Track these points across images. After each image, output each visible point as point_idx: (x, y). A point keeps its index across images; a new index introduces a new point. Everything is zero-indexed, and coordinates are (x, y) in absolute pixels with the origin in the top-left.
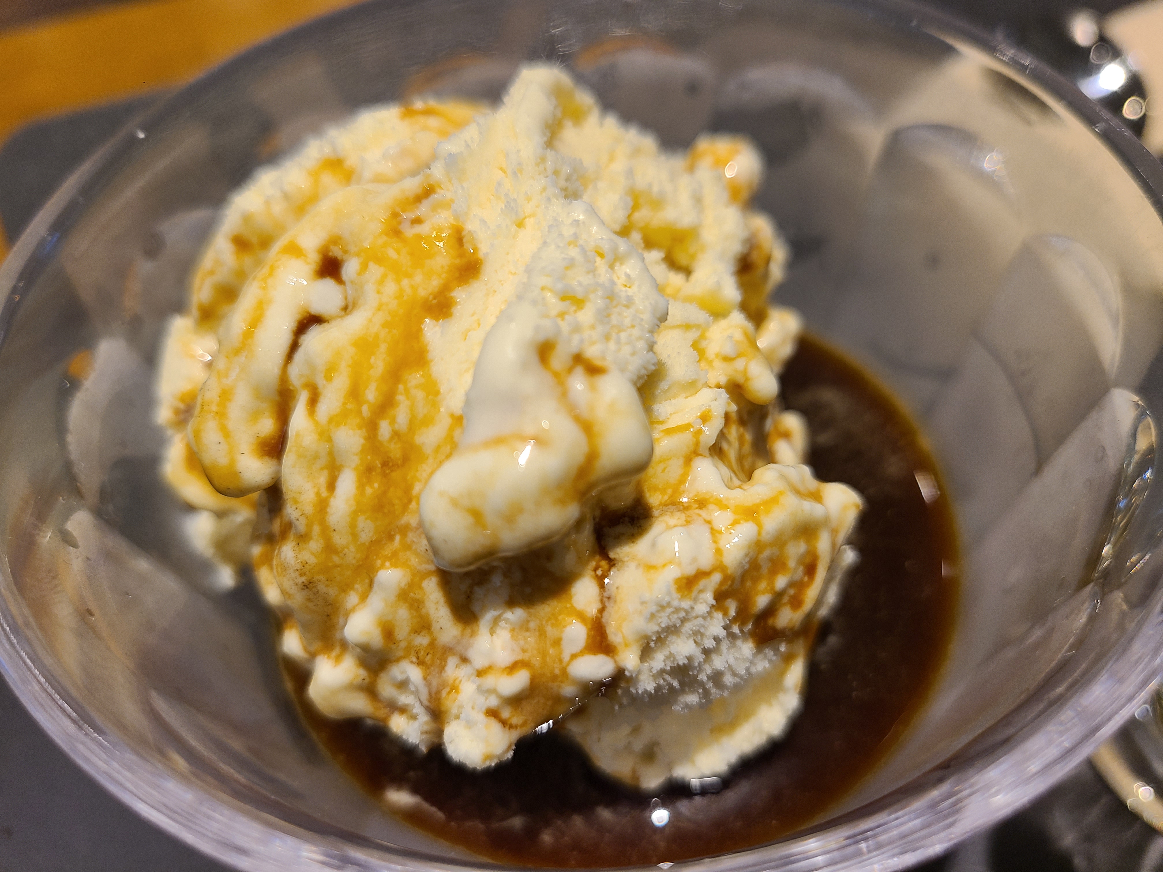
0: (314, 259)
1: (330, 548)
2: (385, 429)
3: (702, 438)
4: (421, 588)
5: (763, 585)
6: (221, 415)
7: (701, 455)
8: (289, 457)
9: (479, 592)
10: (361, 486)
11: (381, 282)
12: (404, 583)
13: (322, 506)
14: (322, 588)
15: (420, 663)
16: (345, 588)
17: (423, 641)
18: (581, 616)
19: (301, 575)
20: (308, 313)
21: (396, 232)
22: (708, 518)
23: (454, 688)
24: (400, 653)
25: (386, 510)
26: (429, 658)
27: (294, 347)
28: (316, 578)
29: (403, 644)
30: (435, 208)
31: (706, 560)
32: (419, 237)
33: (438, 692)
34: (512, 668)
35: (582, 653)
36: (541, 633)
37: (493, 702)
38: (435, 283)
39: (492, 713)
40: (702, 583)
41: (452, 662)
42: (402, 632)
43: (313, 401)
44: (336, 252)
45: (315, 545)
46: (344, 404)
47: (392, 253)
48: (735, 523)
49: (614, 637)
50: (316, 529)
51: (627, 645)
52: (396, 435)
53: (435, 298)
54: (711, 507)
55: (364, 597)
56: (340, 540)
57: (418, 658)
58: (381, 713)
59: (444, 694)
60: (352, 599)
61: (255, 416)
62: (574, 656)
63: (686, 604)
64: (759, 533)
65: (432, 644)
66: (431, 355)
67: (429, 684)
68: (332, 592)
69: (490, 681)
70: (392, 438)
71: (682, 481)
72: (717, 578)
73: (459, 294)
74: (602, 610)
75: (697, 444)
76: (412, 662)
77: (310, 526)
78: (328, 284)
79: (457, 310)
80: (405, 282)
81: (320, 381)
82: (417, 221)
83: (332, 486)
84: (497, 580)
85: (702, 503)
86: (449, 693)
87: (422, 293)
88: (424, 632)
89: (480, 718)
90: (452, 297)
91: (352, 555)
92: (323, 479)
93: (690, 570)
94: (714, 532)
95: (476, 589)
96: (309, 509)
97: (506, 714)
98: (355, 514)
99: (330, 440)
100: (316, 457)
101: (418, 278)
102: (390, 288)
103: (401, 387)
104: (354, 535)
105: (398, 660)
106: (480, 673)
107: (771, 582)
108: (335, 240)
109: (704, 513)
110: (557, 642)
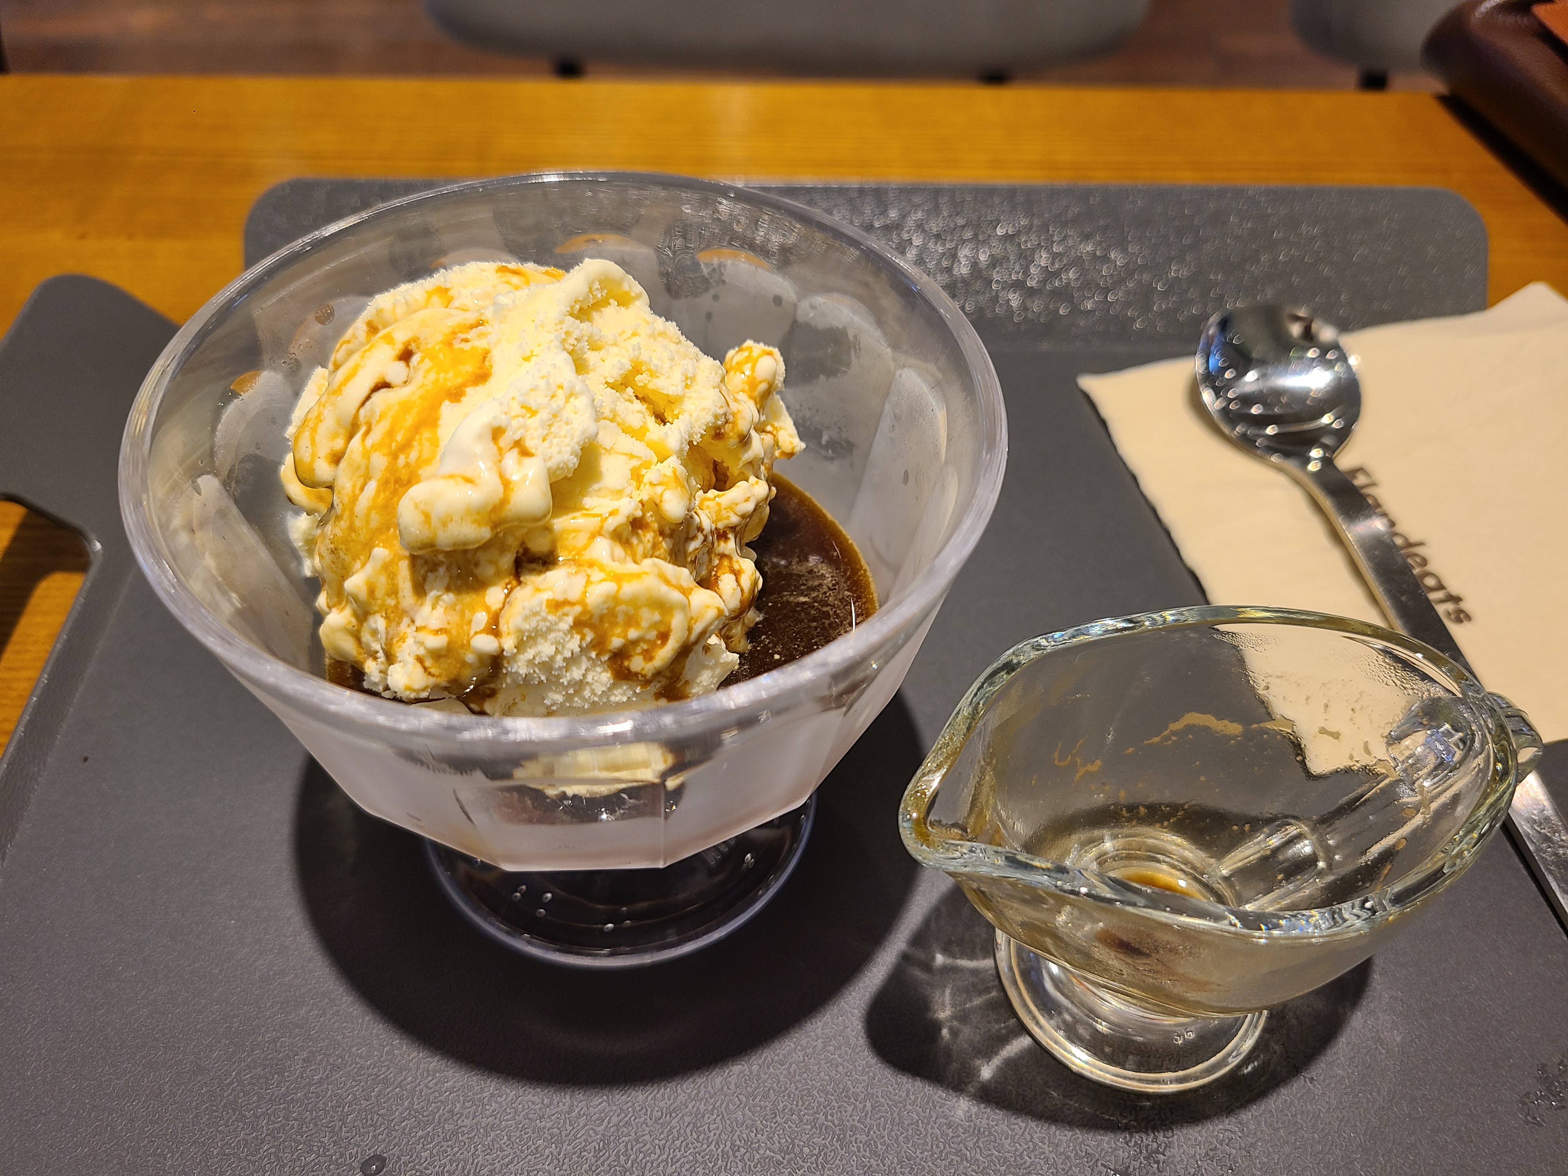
0: (399, 348)
1: (352, 528)
2: (402, 460)
3: (606, 525)
4: (397, 565)
5: (618, 630)
6: (314, 430)
7: (602, 535)
8: (343, 464)
9: (431, 576)
10: (378, 492)
11: (428, 371)
12: (388, 559)
13: (354, 499)
14: (342, 554)
15: (387, 617)
16: (355, 557)
17: (391, 602)
18: (487, 609)
19: (331, 543)
20: (384, 379)
21: (449, 344)
22: (589, 573)
23: (403, 639)
24: (376, 608)
25: (389, 510)
26: (392, 615)
27: (368, 398)
28: (340, 546)
29: (379, 602)
30: (480, 336)
31: (574, 594)
32: (462, 350)
33: (392, 639)
34: (437, 632)
35: (481, 632)
36: (462, 614)
37: (421, 652)
38: (459, 380)
39: (420, 660)
40: (567, 609)
41: (406, 621)
42: (380, 593)
43: (367, 433)
44: (413, 347)
45: (344, 524)
46: (383, 439)
47: (441, 356)
48: (604, 580)
49: (503, 627)
50: (347, 513)
51: (509, 634)
52: (407, 465)
53: (455, 389)
54: (595, 568)
55: (363, 565)
56: (358, 523)
57: (386, 614)
58: (361, 658)
59: (395, 641)
60: (358, 564)
61: (334, 436)
62: (476, 633)
63: (551, 618)
64: (618, 592)
65: (396, 606)
66: (440, 422)
67: (387, 633)
68: (347, 559)
69: (422, 636)
70: (404, 467)
71: (585, 548)
72: (578, 609)
73: (470, 390)
74: (501, 609)
75: (601, 527)
76: (382, 616)
77: (343, 511)
78: (402, 364)
79: (463, 399)
80: (442, 375)
81: (374, 422)
82: (466, 340)
83: (362, 489)
84: (442, 570)
85: (591, 565)
86: (398, 641)
87: (449, 384)
88: (393, 596)
89: (411, 660)
90: (465, 392)
91: (363, 535)
92: (359, 484)
93: (560, 597)
94: (588, 582)
95: (430, 574)
96: (346, 500)
97: (428, 663)
98: (370, 509)
99: (369, 459)
100: (358, 468)
101: (450, 375)
102: (432, 376)
103: (418, 437)
104: (368, 522)
105: (375, 612)
106: (418, 629)
107: (625, 632)
108: (416, 340)
109: (589, 571)
110: (470, 622)
